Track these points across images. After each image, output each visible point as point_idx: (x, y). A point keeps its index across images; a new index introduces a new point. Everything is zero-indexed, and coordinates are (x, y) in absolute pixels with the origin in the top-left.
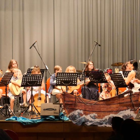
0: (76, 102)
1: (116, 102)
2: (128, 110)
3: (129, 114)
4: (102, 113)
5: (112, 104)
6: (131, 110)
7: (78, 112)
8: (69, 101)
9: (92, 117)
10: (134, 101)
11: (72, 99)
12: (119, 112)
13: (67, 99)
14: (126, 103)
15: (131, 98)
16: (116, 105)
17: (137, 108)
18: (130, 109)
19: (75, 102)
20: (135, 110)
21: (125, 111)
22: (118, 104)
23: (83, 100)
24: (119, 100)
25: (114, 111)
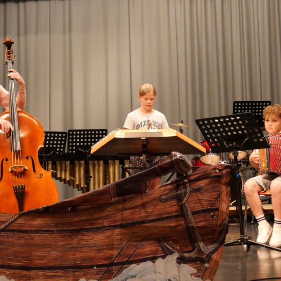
1: (107, 217)
2: (163, 257)
4: (40, 273)
5: (87, 230)
6: (181, 260)
10: (194, 213)
12: (120, 271)
14: (157, 224)
15: (179, 198)
16: (109, 233)
17: (211, 248)
18: (176, 255)
20: (203, 261)
21: (149, 264)
22: (115, 227)
24: (121, 206)
25: (98, 266)
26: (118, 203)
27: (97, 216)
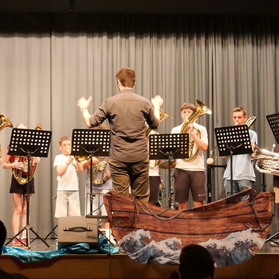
0: (137, 213)
1: (221, 213)
2: (245, 230)
3: (248, 240)
4: (192, 236)
5: (212, 218)
6: (252, 231)
7: (141, 235)
8: (120, 211)
9: (170, 246)
10: (258, 212)
11: (127, 207)
12: (227, 235)
13: (116, 206)
14: (243, 216)
15: (251, 206)
16: (222, 220)
17: (265, 226)
18: (251, 229)
19: (135, 212)
20: (262, 232)
21: (239, 232)
22: (225, 217)
23: (152, 209)
24: (226, 209)
25: (217, 234)
26: (225, 207)
27: (217, 212)
